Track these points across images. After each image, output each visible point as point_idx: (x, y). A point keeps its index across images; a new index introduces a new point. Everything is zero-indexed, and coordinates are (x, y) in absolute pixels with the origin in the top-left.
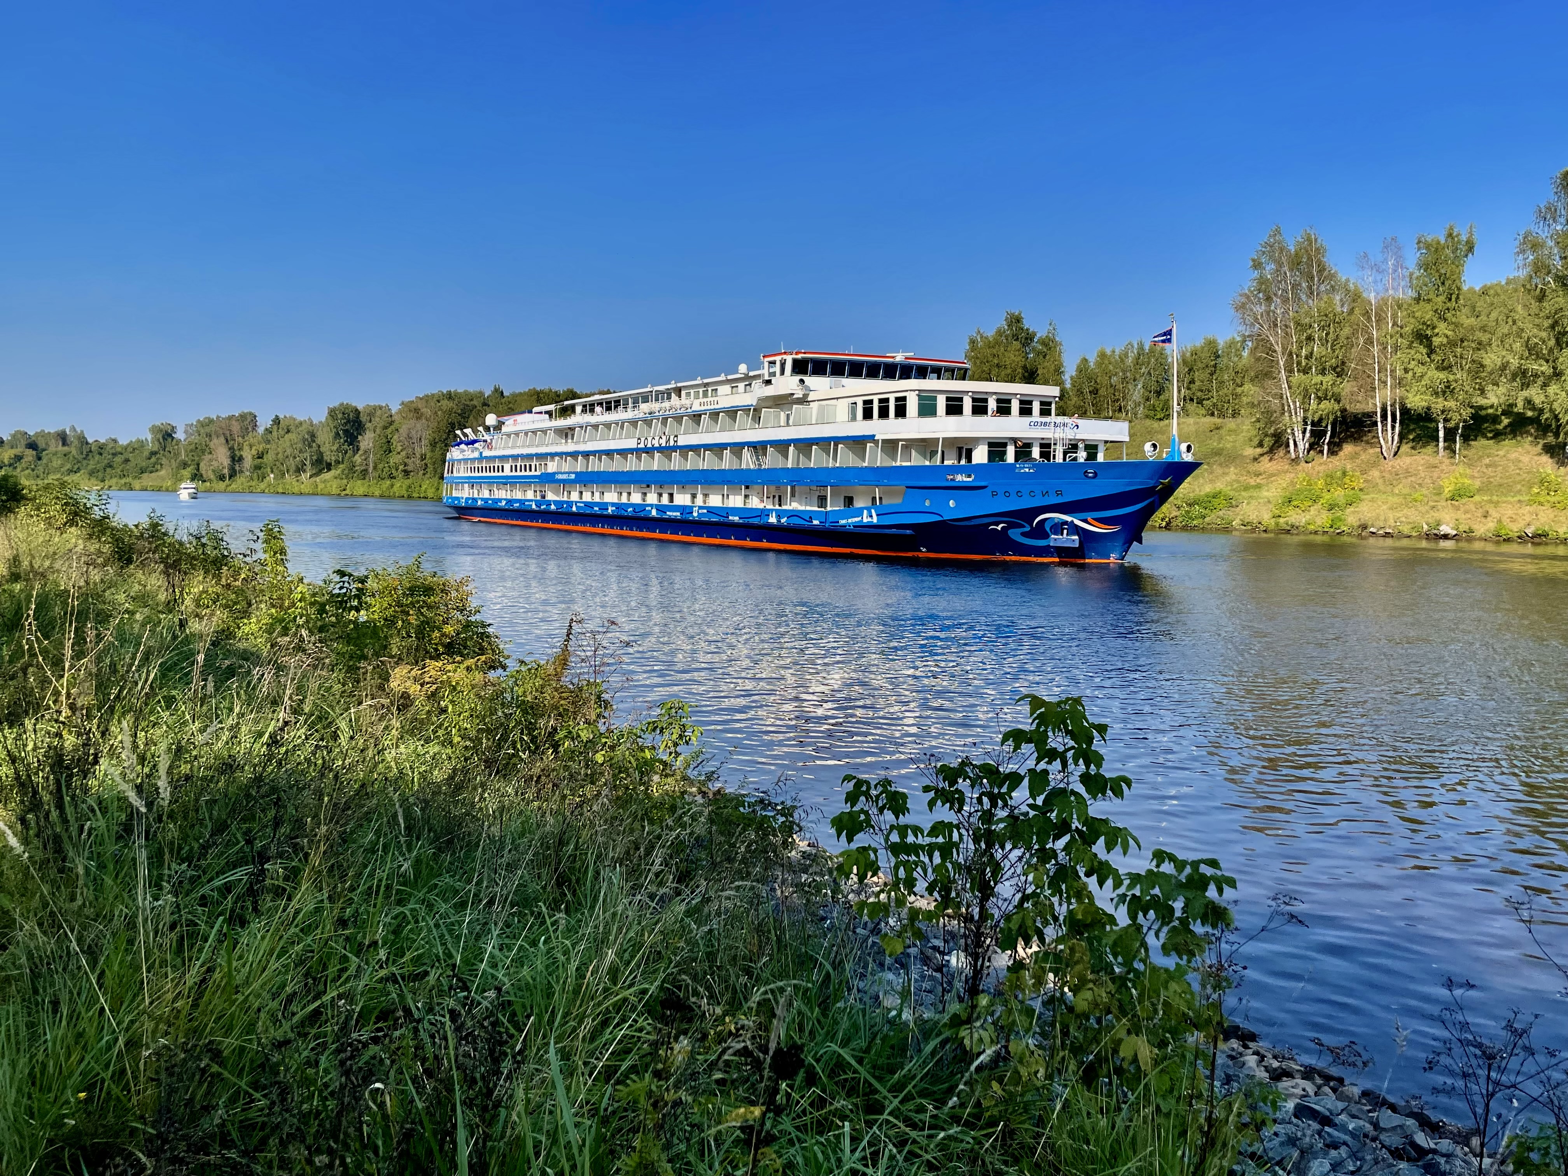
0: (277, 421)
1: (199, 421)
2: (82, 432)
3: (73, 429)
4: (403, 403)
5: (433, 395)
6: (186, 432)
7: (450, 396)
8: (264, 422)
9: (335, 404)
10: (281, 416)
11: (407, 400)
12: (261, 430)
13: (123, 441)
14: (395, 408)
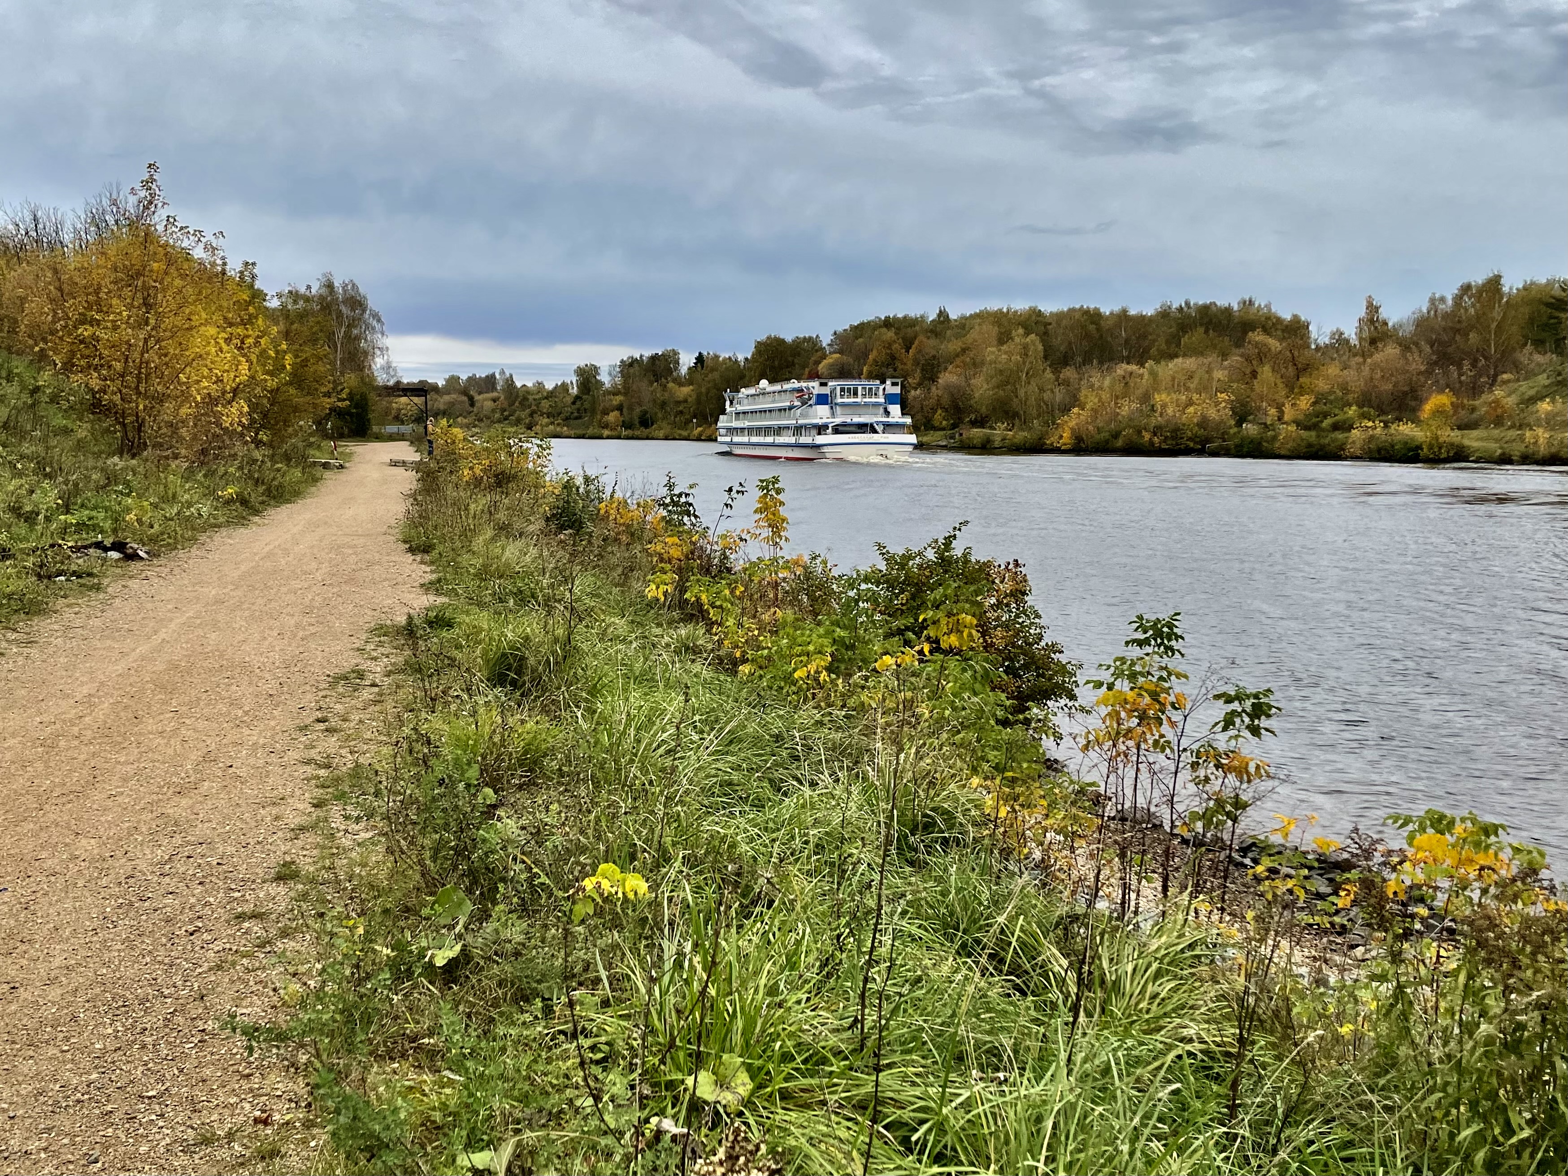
0: (700, 359)
1: (622, 361)
2: (511, 376)
3: (502, 372)
4: (835, 333)
5: (869, 322)
6: (610, 374)
7: (888, 323)
8: (687, 360)
9: (762, 337)
10: (705, 353)
11: (840, 329)
12: (684, 370)
13: (549, 386)
14: (826, 340)
